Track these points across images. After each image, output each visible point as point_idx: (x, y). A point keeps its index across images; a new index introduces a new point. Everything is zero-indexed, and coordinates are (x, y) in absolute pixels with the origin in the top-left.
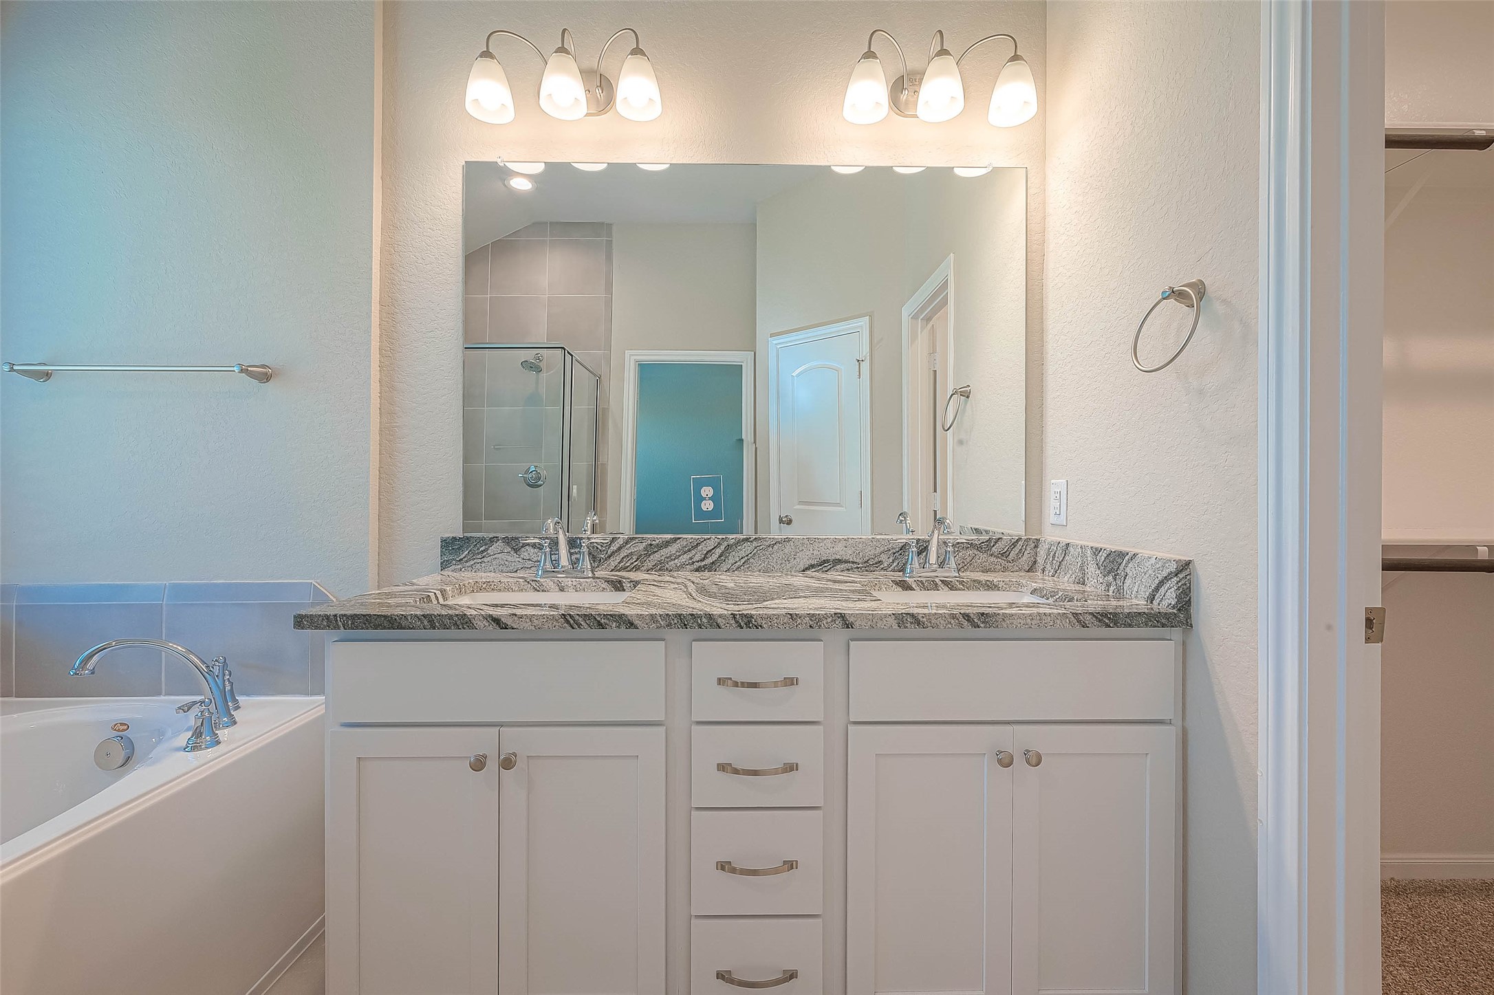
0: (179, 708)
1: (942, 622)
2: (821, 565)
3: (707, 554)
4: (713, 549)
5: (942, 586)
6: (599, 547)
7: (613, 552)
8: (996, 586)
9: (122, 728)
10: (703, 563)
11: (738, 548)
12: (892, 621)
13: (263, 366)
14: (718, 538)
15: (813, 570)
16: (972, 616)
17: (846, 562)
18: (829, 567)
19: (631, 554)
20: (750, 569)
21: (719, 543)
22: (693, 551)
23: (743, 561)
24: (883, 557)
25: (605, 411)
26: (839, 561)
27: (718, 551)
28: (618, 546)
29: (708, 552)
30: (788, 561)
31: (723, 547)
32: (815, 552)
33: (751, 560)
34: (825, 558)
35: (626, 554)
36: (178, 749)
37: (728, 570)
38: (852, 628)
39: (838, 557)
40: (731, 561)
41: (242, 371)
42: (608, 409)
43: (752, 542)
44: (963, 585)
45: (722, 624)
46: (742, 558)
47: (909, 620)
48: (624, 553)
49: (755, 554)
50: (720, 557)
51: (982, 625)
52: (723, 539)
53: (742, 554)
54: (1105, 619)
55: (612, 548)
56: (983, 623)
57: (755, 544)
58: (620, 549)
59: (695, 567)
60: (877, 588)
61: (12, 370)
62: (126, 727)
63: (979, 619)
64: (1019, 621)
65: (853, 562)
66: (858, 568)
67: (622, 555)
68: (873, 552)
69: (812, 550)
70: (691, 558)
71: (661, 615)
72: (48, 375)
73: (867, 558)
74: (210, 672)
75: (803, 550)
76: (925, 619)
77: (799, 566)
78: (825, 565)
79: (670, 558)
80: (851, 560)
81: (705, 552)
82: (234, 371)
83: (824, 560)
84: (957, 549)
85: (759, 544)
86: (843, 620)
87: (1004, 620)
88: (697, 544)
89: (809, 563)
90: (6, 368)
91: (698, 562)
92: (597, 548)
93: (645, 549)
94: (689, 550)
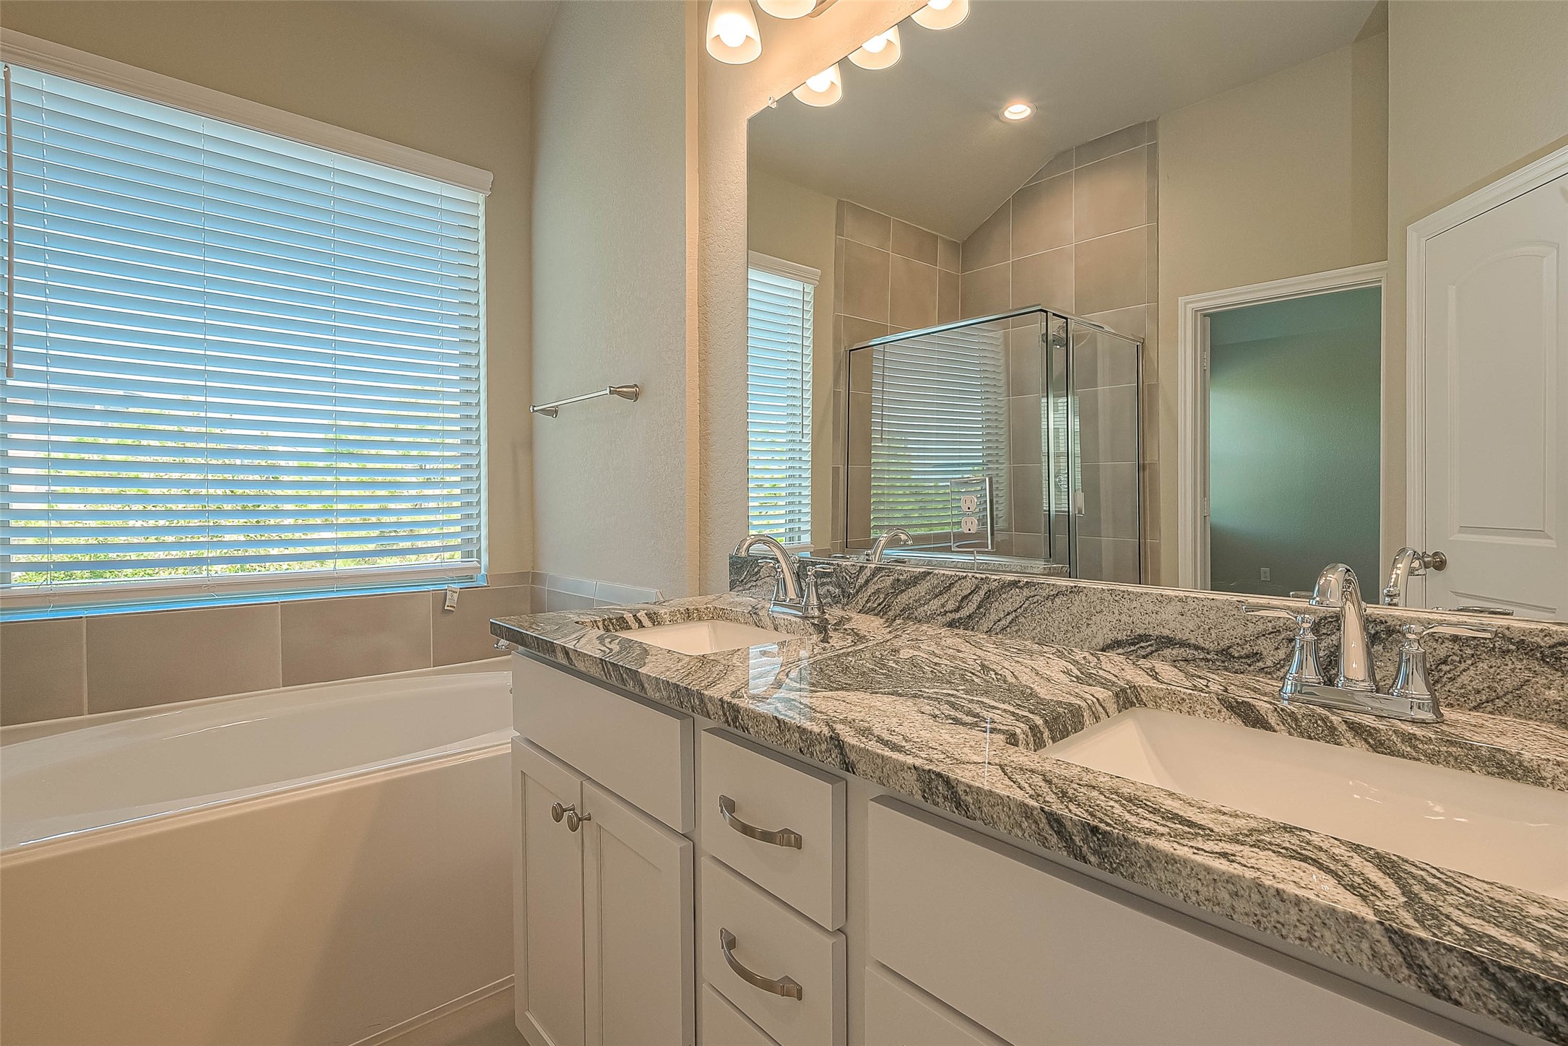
1: (1003, 816)
2: (1134, 644)
3: (962, 601)
4: (970, 594)
5: (1349, 735)
6: (848, 578)
7: (861, 587)
8: (1527, 771)
10: (957, 616)
11: (1004, 596)
12: (911, 777)
13: (633, 386)
14: (976, 578)
15: (1120, 651)
16: (1068, 824)
17: (1183, 644)
18: (1149, 650)
19: (878, 591)
20: (1020, 633)
21: (977, 586)
22: (945, 596)
23: (1010, 618)
24: (1264, 646)
25: (1153, 389)
26: (1169, 642)
27: (976, 599)
28: (865, 577)
29: (963, 598)
30: (1078, 628)
31: (982, 593)
32: (1124, 618)
33: (1022, 620)
34: (1141, 632)
35: (873, 591)
37: (989, 632)
38: (854, 773)
39: (1166, 632)
40: (993, 617)
41: (611, 392)
42: (1157, 386)
43: (1021, 588)
44: (1414, 747)
45: (711, 713)
46: (1008, 614)
47: (940, 788)
48: (871, 589)
49: (1026, 609)
50: (979, 607)
51: (1092, 859)
52: (982, 579)
53: (1009, 607)
54: (1542, 1006)
55: (859, 580)
56: (1095, 852)
57: (1026, 592)
58: (867, 582)
59: (948, 619)
60: (1185, 708)
61: (534, 411)
63: (1085, 840)
64: (1193, 884)
65: (1197, 648)
66: (1208, 660)
67: (870, 591)
68: (1240, 630)
69: (1116, 612)
70: (943, 606)
71: (663, 681)
72: (555, 412)
73: (1227, 643)
75: (1101, 611)
76: (969, 799)
77: (1095, 641)
78: (1142, 644)
79: (920, 602)
80: (1193, 641)
81: (960, 598)
83: (1140, 635)
84: (1469, 651)
85: (1032, 594)
86: (842, 754)
87: (1150, 866)
88: (950, 584)
89: (1112, 636)
91: (951, 612)
92: (846, 579)
93: (893, 586)
94: (941, 593)
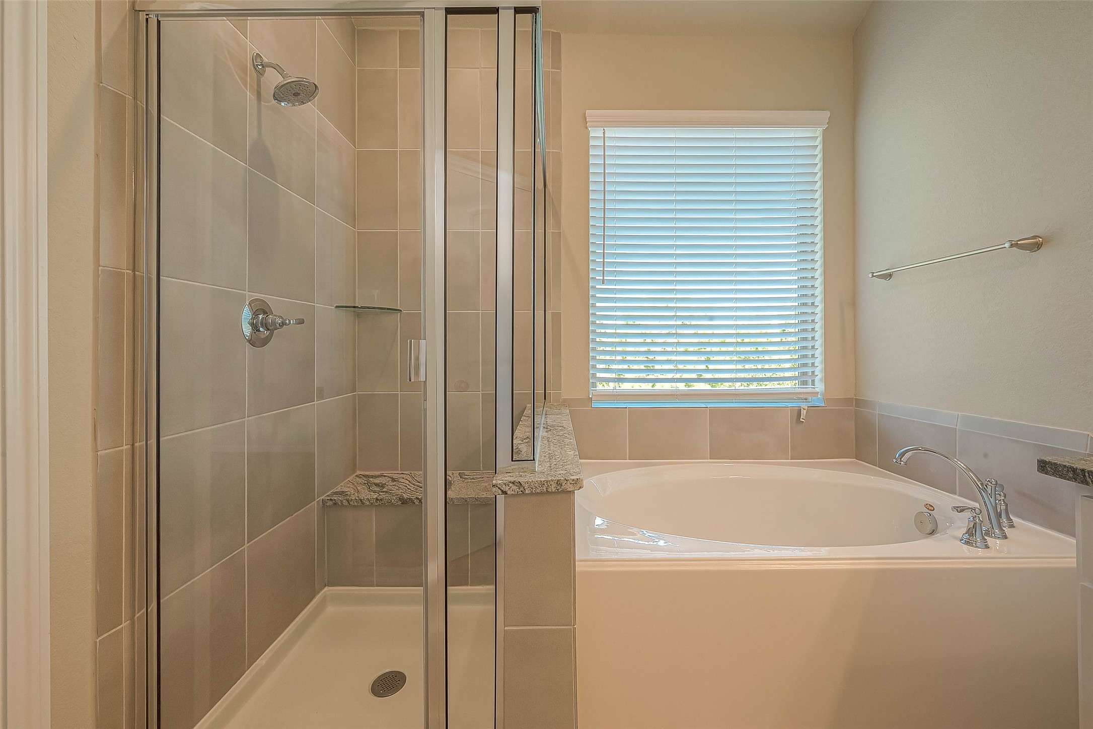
0: (954, 507)
9: (930, 508)
13: (1034, 237)
36: (955, 538)
41: (1012, 246)
61: (873, 276)
62: (932, 509)
72: (890, 275)
74: (985, 491)
82: (1005, 247)
90: (870, 275)
